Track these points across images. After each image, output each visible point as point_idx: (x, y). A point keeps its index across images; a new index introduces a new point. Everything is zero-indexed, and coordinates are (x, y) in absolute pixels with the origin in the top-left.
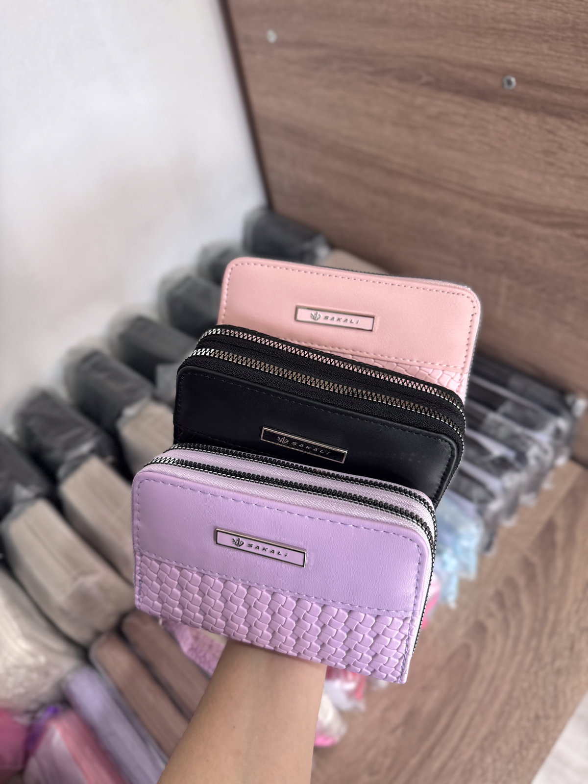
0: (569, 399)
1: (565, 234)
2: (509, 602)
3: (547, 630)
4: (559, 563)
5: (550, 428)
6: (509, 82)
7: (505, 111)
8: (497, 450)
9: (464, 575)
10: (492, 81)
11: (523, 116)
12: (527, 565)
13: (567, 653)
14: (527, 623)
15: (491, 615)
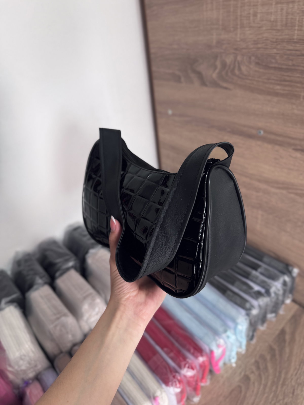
0: (290, 268)
1: (284, 192)
2: (261, 367)
3: (281, 382)
4: (287, 350)
5: (281, 280)
6: (260, 132)
7: (259, 143)
8: (256, 288)
9: (240, 350)
10: (254, 132)
11: (266, 145)
12: (271, 349)
13: (291, 395)
14: (271, 377)
15: (253, 372)
